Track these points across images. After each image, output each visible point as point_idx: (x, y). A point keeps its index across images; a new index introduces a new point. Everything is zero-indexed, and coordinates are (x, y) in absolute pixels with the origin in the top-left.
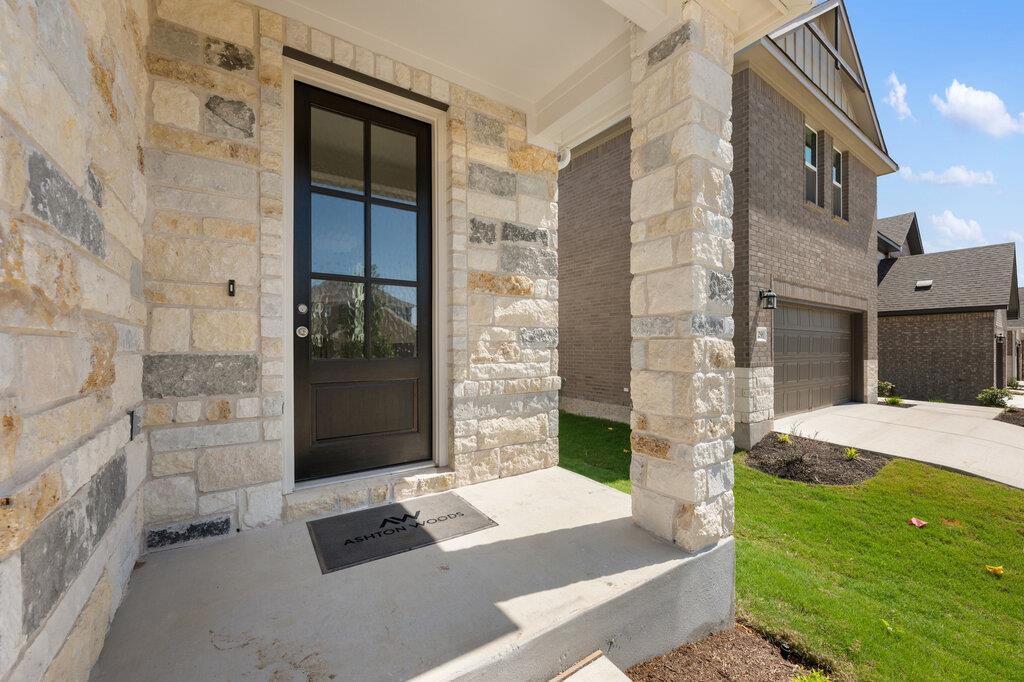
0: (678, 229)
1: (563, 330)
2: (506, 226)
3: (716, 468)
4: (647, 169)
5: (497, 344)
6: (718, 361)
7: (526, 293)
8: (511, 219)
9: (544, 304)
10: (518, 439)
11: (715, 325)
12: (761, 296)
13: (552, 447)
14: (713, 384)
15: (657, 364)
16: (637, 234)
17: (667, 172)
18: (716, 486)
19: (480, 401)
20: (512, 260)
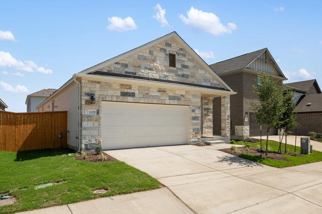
0: (225, 112)
1: (213, 119)
2: (207, 108)
3: (228, 131)
4: (223, 107)
5: (206, 121)
6: (228, 122)
7: (209, 116)
8: (208, 108)
9: (211, 117)
10: (209, 132)
11: (228, 120)
12: (246, 113)
13: (212, 133)
14: (228, 124)
15: (224, 123)
16: (222, 112)
17: (224, 107)
18: (228, 132)
19: (205, 127)
20: (208, 112)
